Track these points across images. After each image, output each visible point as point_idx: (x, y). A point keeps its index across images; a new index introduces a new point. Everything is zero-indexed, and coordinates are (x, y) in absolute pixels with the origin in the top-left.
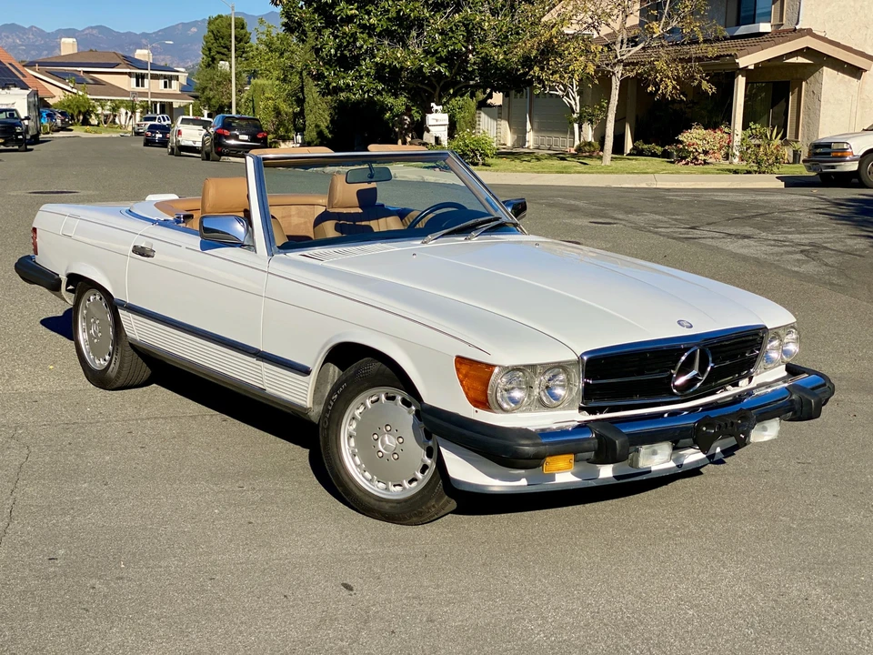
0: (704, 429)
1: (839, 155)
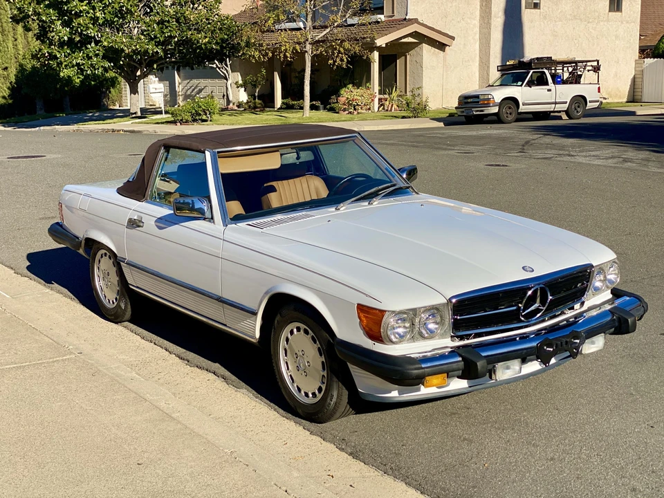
0: (545, 348)
1: (486, 102)
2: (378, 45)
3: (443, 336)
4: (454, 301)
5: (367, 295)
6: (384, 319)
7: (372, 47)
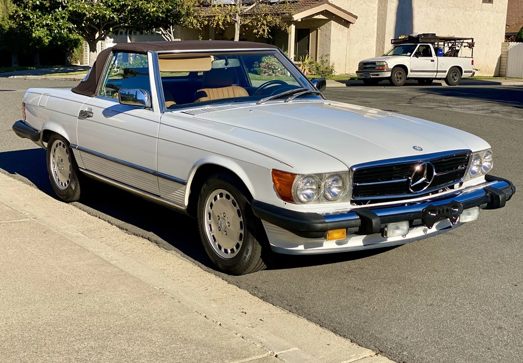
0: (429, 213)
1: (381, 68)
2: (295, 20)
3: (344, 200)
4: (354, 169)
5: (281, 162)
6: (295, 181)
7: (290, 21)
